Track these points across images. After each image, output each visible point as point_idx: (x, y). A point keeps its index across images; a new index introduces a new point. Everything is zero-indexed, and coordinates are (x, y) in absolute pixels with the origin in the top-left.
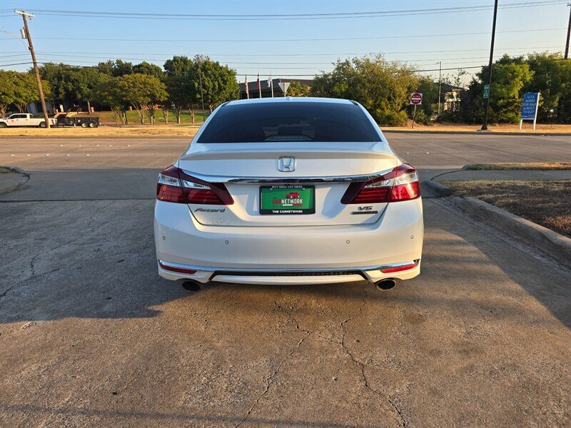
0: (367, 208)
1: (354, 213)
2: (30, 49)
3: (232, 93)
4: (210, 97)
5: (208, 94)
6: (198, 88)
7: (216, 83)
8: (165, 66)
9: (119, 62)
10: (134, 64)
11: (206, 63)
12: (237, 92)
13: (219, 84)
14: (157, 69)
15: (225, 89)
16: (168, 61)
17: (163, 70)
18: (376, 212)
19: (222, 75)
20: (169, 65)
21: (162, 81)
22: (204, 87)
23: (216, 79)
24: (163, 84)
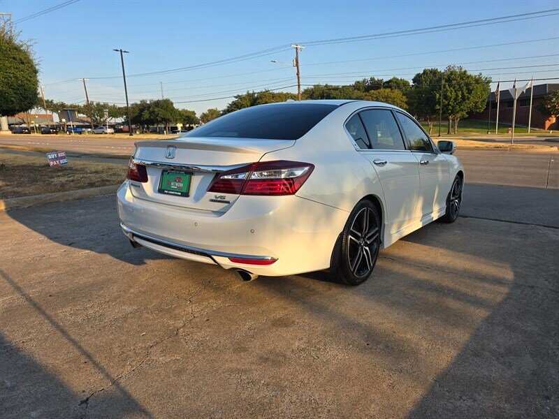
0: (221, 197)
1: (212, 201)
2: (297, 74)
3: (477, 102)
4: (450, 107)
5: (449, 104)
6: (439, 99)
7: (460, 93)
8: (414, 80)
9: (372, 79)
10: (386, 79)
11: (451, 73)
12: (484, 101)
13: (463, 94)
14: (405, 83)
15: (468, 98)
16: (418, 76)
17: (411, 83)
18: (228, 202)
19: (467, 85)
20: (417, 79)
21: (404, 95)
22: (446, 97)
23: (461, 89)
24: (404, 97)
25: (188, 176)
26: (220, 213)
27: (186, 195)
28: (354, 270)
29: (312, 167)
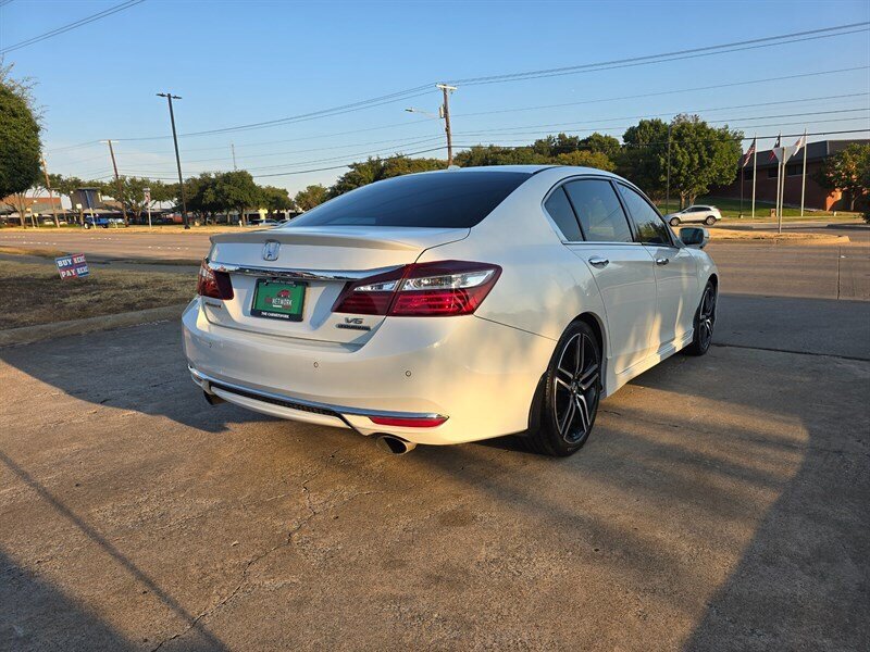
0: (356, 320)
1: (341, 326)
2: (447, 130)
3: (723, 170)
4: (682, 179)
5: (679, 174)
6: (665, 165)
7: (696, 157)
8: (626, 138)
9: (562, 137)
10: (582, 136)
11: (683, 127)
12: (732, 168)
13: (701, 157)
14: (612, 142)
15: (709, 164)
16: (632, 130)
17: (622, 142)
18: (367, 329)
19: (707, 143)
20: (631, 135)
21: (611, 160)
22: (675, 163)
23: (697, 150)
24: (611, 164)
25: (300, 288)
26: (355, 346)
27: (297, 318)
28: (564, 432)
29: (498, 270)
